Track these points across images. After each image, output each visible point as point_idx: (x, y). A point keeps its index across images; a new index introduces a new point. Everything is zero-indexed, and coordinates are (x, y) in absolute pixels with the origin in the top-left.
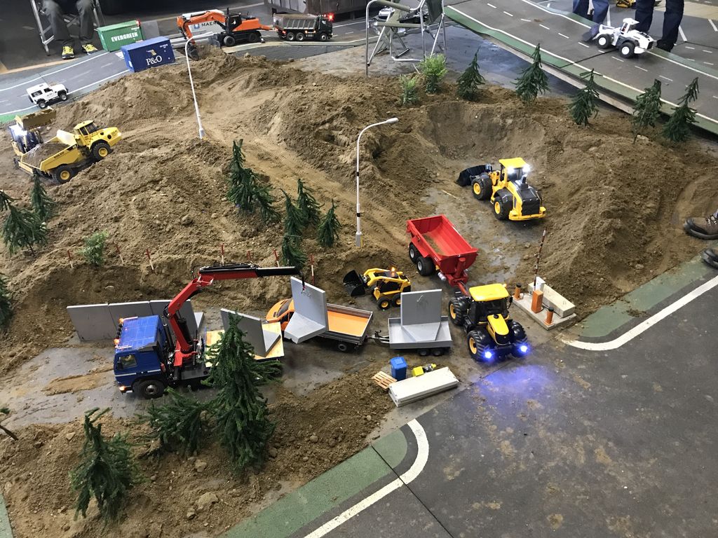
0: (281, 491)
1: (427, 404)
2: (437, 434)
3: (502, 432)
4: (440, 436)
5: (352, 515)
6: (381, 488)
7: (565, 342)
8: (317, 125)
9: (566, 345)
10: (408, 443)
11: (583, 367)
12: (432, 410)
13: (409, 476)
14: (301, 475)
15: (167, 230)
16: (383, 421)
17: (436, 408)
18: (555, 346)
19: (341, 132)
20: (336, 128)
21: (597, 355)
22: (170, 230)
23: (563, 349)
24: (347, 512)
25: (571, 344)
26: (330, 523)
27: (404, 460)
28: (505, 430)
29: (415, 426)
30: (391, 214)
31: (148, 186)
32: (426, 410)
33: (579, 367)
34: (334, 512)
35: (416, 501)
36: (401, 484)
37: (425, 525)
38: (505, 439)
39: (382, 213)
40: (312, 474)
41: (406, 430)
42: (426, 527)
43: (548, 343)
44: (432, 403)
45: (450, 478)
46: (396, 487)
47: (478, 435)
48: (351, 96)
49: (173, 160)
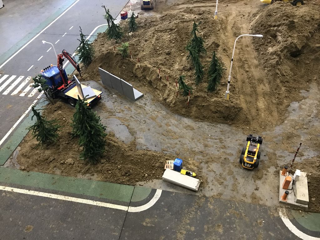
0: (92, 177)
1: (175, 189)
2: (163, 203)
3: (188, 226)
4: (162, 205)
5: (99, 205)
6: (119, 205)
7: (280, 214)
8: (270, 26)
9: (279, 216)
10: (148, 197)
11: (272, 235)
12: (173, 192)
13: (132, 209)
14: (103, 177)
15: (159, 53)
16: (151, 181)
17: (176, 193)
18: (271, 212)
19: (280, 34)
20: (279, 31)
21: (290, 236)
22: (160, 53)
23: (274, 217)
24: (100, 202)
25: (282, 218)
26: (91, 201)
27: (139, 202)
28: (191, 227)
29: (159, 193)
30: (269, 90)
31: (168, 31)
32: (171, 190)
33: (269, 233)
34: (96, 198)
35: (123, 221)
36: (126, 210)
37: (115, 232)
38: (185, 230)
39: (264, 88)
40: (106, 180)
41: (154, 191)
42: (114, 233)
43: (269, 207)
44: (178, 190)
45: (144, 224)
46: (123, 209)
47: (177, 219)
48: (305, 15)
49: (187, 22)
